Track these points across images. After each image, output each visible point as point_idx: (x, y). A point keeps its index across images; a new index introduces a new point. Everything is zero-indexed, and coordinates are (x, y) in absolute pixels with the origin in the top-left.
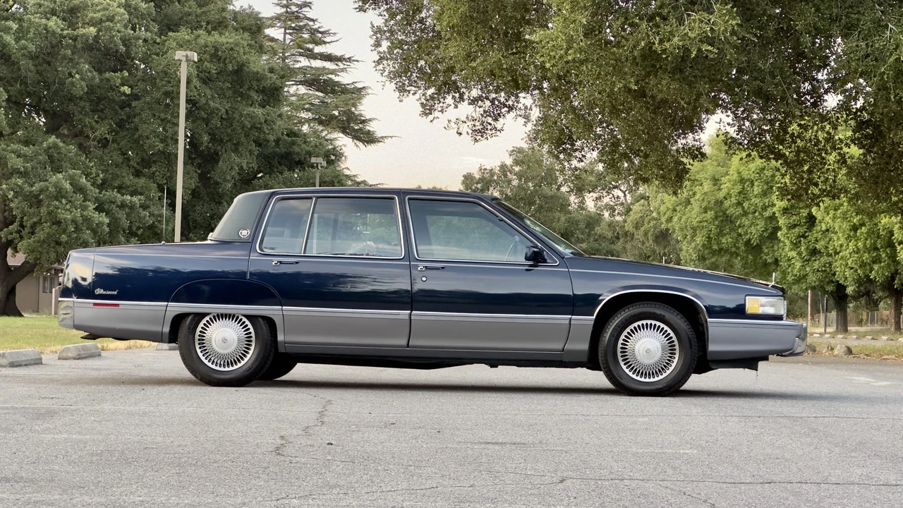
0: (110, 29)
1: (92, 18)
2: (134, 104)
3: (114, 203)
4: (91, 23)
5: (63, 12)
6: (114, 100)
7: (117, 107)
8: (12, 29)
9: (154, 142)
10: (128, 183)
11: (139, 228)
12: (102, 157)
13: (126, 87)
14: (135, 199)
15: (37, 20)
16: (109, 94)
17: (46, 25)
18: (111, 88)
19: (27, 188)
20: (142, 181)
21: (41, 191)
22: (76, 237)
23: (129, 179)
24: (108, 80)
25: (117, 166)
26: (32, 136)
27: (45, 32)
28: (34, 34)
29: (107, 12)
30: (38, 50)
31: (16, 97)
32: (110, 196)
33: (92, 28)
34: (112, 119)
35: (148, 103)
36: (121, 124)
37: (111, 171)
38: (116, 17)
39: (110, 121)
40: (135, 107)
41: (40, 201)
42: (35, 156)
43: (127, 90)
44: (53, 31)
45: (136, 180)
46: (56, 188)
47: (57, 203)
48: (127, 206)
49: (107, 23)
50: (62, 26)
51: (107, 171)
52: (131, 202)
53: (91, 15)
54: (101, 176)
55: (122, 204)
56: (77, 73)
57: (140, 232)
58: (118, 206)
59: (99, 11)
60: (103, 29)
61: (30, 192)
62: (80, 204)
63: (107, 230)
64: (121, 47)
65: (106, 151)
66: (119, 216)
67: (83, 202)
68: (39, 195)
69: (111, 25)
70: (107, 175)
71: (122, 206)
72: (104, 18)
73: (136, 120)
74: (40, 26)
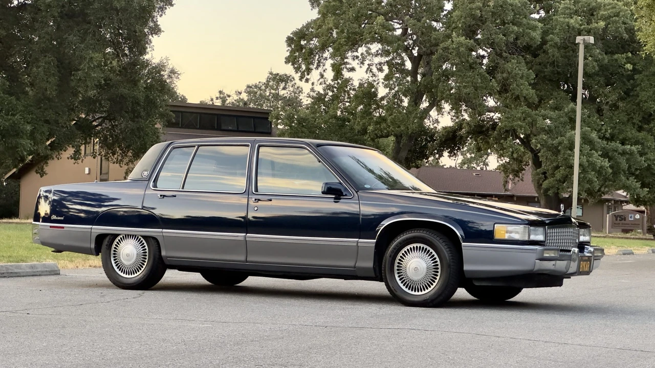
0: (616, 22)
1: (603, 15)
2: (636, 77)
3: (616, 151)
4: (602, 19)
5: (584, 13)
6: (623, 75)
7: (625, 80)
8: (538, 27)
9: (651, 105)
10: (630, 136)
11: (636, 169)
12: (612, 117)
13: (629, 65)
14: (633, 148)
15: (562, 19)
16: (619, 70)
17: (568, 22)
18: (620, 66)
19: (550, 141)
20: (642, 134)
21: (560, 143)
22: (583, 177)
23: (631, 132)
24: (616, 60)
25: (623, 123)
26: (560, 104)
27: (567, 27)
28: (559, 29)
29: (614, 10)
30: (562, 41)
31: (550, 76)
32: (613, 146)
33: (602, 23)
34: (621, 88)
35: (647, 76)
36: (627, 93)
37: (618, 128)
38: (621, 13)
39: (620, 90)
40: (637, 79)
41: (559, 151)
42: (558, 118)
43: (629, 66)
44: (573, 27)
45: (638, 134)
46: (569, 140)
47: (570, 152)
48: (628, 153)
49: (614, 18)
50: (581, 23)
51: (615, 127)
52: (630, 150)
53: (602, 13)
54: (609, 131)
55: (623, 152)
56: (590, 56)
57: (637, 173)
58: (619, 154)
59: (609, 10)
60: (611, 23)
61: (553, 144)
62: (588, 152)
63: (610, 171)
64: (625, 35)
65: (616, 113)
66: (620, 161)
67: (590, 150)
68: (558, 146)
69: (617, 19)
70: (615, 131)
71: (624, 153)
72: (612, 15)
73: (638, 89)
74: (564, 23)
